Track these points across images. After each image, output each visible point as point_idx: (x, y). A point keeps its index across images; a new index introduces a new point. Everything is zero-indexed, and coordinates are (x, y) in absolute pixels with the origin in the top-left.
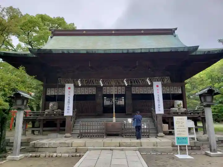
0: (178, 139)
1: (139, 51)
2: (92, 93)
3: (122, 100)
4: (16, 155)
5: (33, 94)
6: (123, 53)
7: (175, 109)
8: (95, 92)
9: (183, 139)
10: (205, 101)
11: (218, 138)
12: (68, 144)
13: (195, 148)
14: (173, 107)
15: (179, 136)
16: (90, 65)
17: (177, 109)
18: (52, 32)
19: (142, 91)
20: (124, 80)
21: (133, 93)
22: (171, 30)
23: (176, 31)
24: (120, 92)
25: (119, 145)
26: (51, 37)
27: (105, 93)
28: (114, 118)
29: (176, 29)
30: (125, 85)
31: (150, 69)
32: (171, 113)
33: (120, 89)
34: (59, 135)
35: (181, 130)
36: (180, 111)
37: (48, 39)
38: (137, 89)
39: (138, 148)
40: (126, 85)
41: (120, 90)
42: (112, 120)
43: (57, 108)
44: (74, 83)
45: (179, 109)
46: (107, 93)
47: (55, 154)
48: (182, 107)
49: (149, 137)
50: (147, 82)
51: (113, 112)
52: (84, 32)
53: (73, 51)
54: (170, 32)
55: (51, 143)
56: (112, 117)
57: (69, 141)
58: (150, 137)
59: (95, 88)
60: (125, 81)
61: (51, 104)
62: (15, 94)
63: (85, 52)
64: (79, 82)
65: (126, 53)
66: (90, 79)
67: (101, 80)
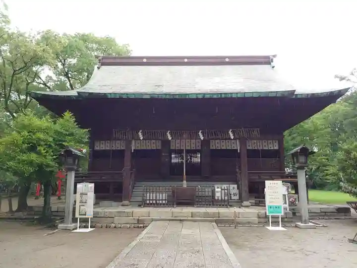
0: (271, 207)
2: (156, 147)
3: (196, 157)
4: (68, 224)
5: (84, 151)
6: (197, 99)
8: (160, 145)
9: (276, 207)
10: (298, 162)
12: (127, 213)
13: (286, 220)
15: (271, 204)
16: (154, 112)
18: (100, 60)
19: (224, 145)
20: (199, 132)
21: (211, 148)
22: (268, 57)
24: (193, 147)
25: (191, 215)
27: (174, 148)
28: (185, 182)
29: (275, 56)
30: (200, 138)
34: (114, 203)
35: (273, 197)
38: (218, 143)
39: (215, 218)
40: (202, 138)
41: (195, 144)
42: (182, 184)
44: (133, 135)
46: (176, 148)
47: (113, 225)
50: (229, 135)
52: (145, 60)
53: (134, 96)
55: (106, 212)
56: (182, 181)
57: (128, 210)
59: (160, 141)
60: (200, 134)
62: (65, 152)
63: (149, 98)
64: (140, 134)
65: (202, 98)
66: (154, 131)
67: (169, 131)
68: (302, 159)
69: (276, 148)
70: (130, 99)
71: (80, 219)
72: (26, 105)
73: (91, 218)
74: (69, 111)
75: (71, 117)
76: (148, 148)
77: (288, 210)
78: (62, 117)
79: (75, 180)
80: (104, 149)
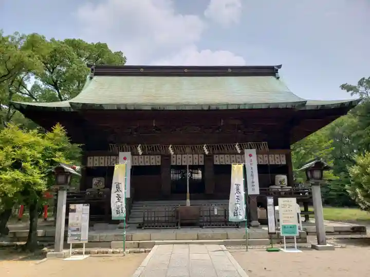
1: (225, 108)
2: (156, 163)
3: (198, 173)
4: (59, 251)
5: (78, 168)
6: (203, 110)
7: (276, 187)
8: (160, 161)
10: (312, 177)
11: (334, 227)
12: (126, 236)
13: (300, 240)
14: (273, 184)
15: (285, 224)
16: (154, 125)
17: (280, 187)
18: (92, 70)
19: (229, 160)
20: (203, 146)
21: (215, 163)
22: (272, 68)
23: (279, 70)
24: (196, 163)
25: (196, 237)
26: (91, 78)
27: (174, 164)
28: (188, 201)
29: (280, 67)
30: (205, 153)
31: (239, 131)
32: (270, 193)
33: (197, 158)
35: (287, 216)
36: (283, 190)
37: (85, 80)
38: (222, 158)
39: (223, 240)
40: (207, 153)
42: (186, 203)
43: (104, 186)
44: (131, 150)
45: (282, 187)
46: (178, 164)
48: (287, 184)
49: (238, 227)
50: (236, 149)
51: (187, 192)
52: (142, 70)
53: (133, 107)
54: (271, 71)
55: (102, 236)
56: (186, 199)
58: (240, 227)
59: (160, 157)
60: (205, 148)
61: (95, 181)
63: (150, 109)
64: (139, 149)
65: (207, 110)
66: (154, 145)
67: (171, 146)
68: (317, 174)
69: (284, 163)
70: (129, 110)
71: (73, 244)
72: (9, 117)
73: (85, 244)
74: (60, 124)
75: (61, 131)
76: (147, 164)
77: (302, 229)
78: (51, 131)
79: (67, 200)
80: (97, 165)
